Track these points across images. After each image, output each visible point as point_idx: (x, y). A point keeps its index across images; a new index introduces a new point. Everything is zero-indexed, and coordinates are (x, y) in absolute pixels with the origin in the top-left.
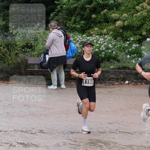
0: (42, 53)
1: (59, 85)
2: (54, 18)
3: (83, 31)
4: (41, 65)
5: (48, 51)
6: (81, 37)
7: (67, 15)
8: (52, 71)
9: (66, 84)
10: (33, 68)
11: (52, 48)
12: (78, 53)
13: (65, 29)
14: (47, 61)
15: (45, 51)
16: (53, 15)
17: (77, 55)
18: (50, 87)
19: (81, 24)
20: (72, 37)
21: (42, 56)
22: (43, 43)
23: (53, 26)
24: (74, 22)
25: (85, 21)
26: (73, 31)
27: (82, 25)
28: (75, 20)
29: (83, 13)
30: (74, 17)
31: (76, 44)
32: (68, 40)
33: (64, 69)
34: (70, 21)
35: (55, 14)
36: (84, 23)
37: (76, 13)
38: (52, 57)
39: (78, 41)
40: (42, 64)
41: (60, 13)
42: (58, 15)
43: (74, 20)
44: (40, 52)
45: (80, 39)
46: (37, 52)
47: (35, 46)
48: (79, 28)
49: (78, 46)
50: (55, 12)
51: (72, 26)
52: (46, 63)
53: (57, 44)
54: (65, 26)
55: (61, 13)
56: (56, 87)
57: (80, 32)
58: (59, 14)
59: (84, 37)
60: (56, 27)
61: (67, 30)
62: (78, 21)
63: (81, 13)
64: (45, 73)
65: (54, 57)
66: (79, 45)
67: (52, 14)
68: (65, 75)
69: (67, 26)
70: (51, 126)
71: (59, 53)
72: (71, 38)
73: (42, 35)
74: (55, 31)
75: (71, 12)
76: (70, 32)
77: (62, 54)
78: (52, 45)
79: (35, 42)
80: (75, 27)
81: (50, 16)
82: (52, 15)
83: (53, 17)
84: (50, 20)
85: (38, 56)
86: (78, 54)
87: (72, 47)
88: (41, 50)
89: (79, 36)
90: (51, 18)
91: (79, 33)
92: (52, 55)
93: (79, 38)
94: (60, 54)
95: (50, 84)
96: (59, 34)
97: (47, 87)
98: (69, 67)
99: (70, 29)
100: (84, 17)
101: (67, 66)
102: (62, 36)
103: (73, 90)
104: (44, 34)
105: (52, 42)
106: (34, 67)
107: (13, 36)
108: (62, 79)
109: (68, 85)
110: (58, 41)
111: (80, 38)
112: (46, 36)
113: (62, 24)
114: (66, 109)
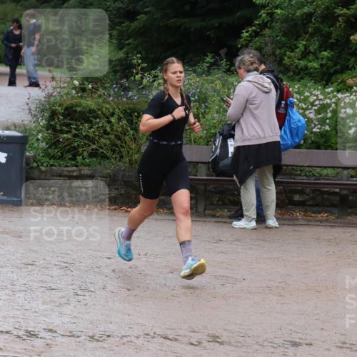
0: (218, 135)
1: (261, 218)
2: (250, 41)
3: (325, 77)
4: (214, 165)
5: (233, 128)
6: (321, 93)
7: (285, 35)
8: (243, 181)
9: (279, 216)
10: (193, 172)
11: (245, 121)
12: (312, 135)
13: (280, 72)
14: (230, 155)
15: (226, 128)
16: (247, 34)
17: (310, 141)
18: (237, 224)
19: (322, 59)
20: (297, 93)
21: (219, 141)
22: (220, 107)
23: (248, 63)
24: (303, 53)
25: (332, 50)
26: (300, 76)
27: (324, 62)
28: (306, 49)
29: (327, 29)
30: (302, 40)
31: (307, 112)
32: (283, 102)
33: (274, 178)
34: (292, 51)
35: (253, 31)
36: (329, 55)
37: (310, 30)
38: (244, 146)
39: (312, 104)
40: (219, 163)
41: (267, 29)
42: (261, 35)
43: (303, 49)
44: (213, 131)
45: (317, 99)
46: (205, 132)
47: (201, 116)
48: (316, 69)
49: (312, 116)
50: (253, 28)
51: (299, 63)
52: (226, 162)
53: (256, 112)
54: (278, 64)
55: (269, 28)
56: (254, 224)
57: (318, 79)
58: (264, 32)
59: (329, 94)
60: (255, 65)
61: (284, 74)
62: (313, 51)
63: (322, 31)
64: (226, 186)
65: (249, 146)
66: (315, 115)
67: (247, 32)
68: (277, 193)
69: (285, 64)
70: (241, 325)
71: (262, 135)
72: (295, 95)
73: (218, 87)
74: (253, 76)
75: (295, 29)
76: (292, 79)
77: (270, 136)
78: (245, 114)
79: (200, 106)
80: (306, 68)
81: (241, 38)
82: (245, 35)
83: (249, 39)
84: (241, 48)
85: (208, 142)
86: (313, 139)
87: (292, 121)
88: (215, 128)
89: (314, 89)
90: (244, 43)
91: (315, 83)
92: (244, 140)
93: (315, 95)
94: (265, 137)
95: (239, 215)
96: (263, 86)
97: (231, 223)
98: (287, 171)
99: (293, 72)
100: (330, 41)
101: (281, 169)
102: (271, 90)
103: (298, 231)
104: (224, 85)
105: (245, 107)
106: (197, 172)
107: (143, 88)
108: (269, 204)
109: (285, 219)
110: (261, 102)
111: (317, 96)
112: (229, 89)
113: (271, 59)
114: (280, 283)
